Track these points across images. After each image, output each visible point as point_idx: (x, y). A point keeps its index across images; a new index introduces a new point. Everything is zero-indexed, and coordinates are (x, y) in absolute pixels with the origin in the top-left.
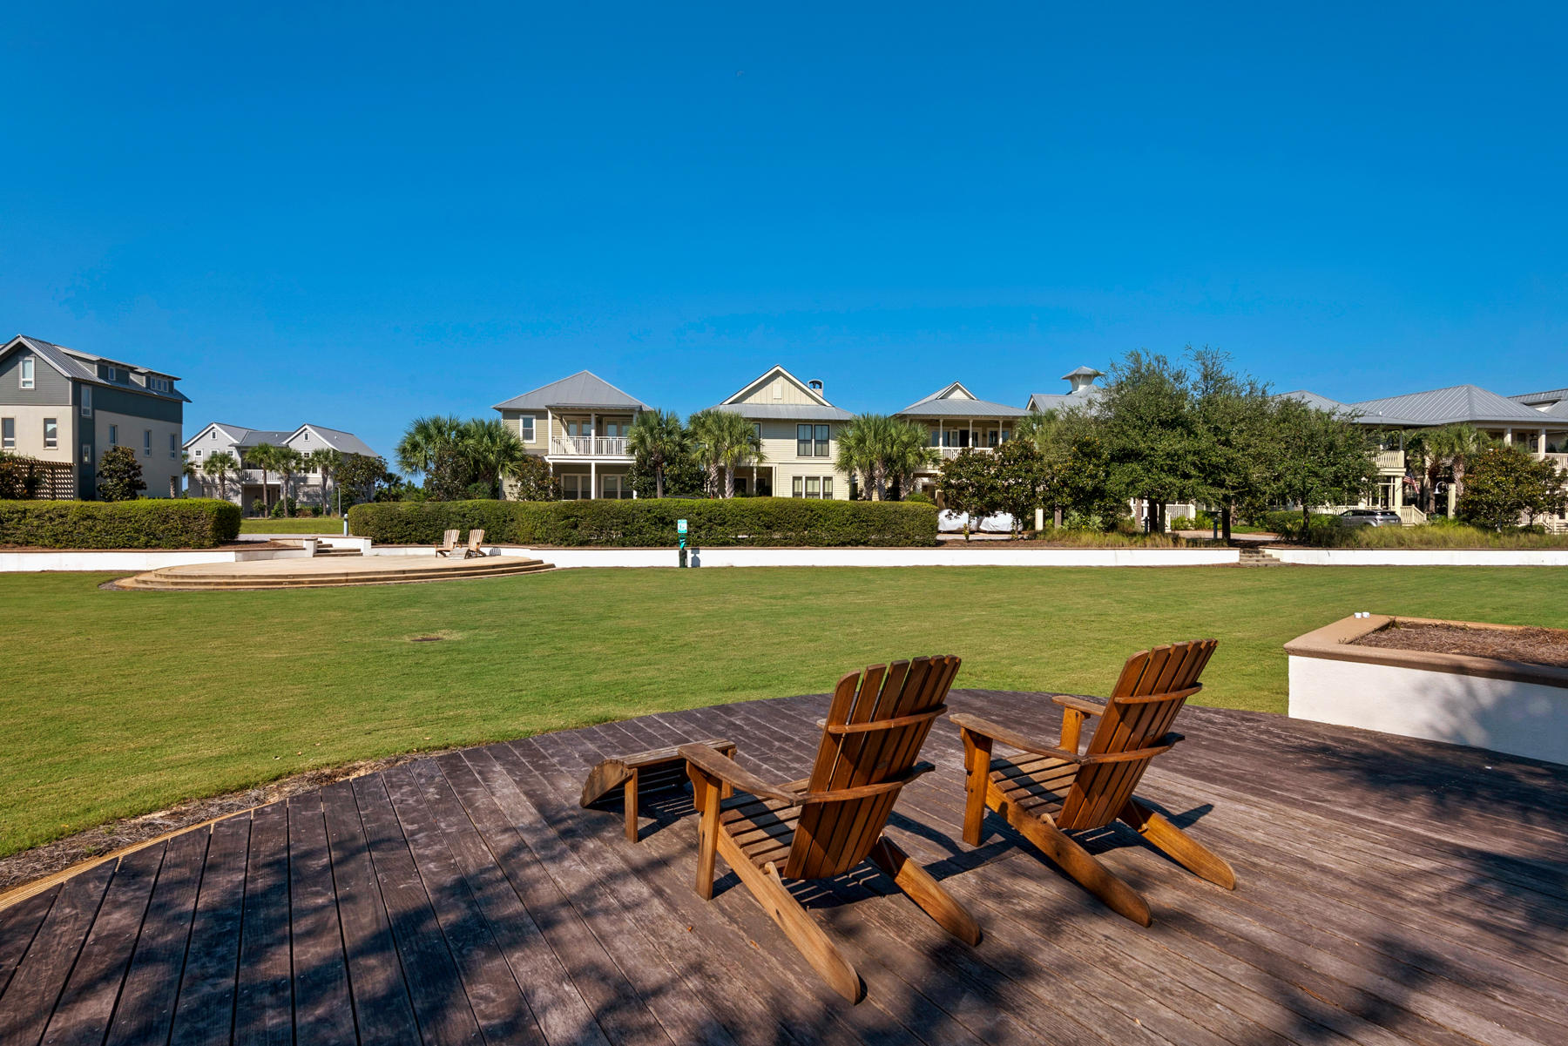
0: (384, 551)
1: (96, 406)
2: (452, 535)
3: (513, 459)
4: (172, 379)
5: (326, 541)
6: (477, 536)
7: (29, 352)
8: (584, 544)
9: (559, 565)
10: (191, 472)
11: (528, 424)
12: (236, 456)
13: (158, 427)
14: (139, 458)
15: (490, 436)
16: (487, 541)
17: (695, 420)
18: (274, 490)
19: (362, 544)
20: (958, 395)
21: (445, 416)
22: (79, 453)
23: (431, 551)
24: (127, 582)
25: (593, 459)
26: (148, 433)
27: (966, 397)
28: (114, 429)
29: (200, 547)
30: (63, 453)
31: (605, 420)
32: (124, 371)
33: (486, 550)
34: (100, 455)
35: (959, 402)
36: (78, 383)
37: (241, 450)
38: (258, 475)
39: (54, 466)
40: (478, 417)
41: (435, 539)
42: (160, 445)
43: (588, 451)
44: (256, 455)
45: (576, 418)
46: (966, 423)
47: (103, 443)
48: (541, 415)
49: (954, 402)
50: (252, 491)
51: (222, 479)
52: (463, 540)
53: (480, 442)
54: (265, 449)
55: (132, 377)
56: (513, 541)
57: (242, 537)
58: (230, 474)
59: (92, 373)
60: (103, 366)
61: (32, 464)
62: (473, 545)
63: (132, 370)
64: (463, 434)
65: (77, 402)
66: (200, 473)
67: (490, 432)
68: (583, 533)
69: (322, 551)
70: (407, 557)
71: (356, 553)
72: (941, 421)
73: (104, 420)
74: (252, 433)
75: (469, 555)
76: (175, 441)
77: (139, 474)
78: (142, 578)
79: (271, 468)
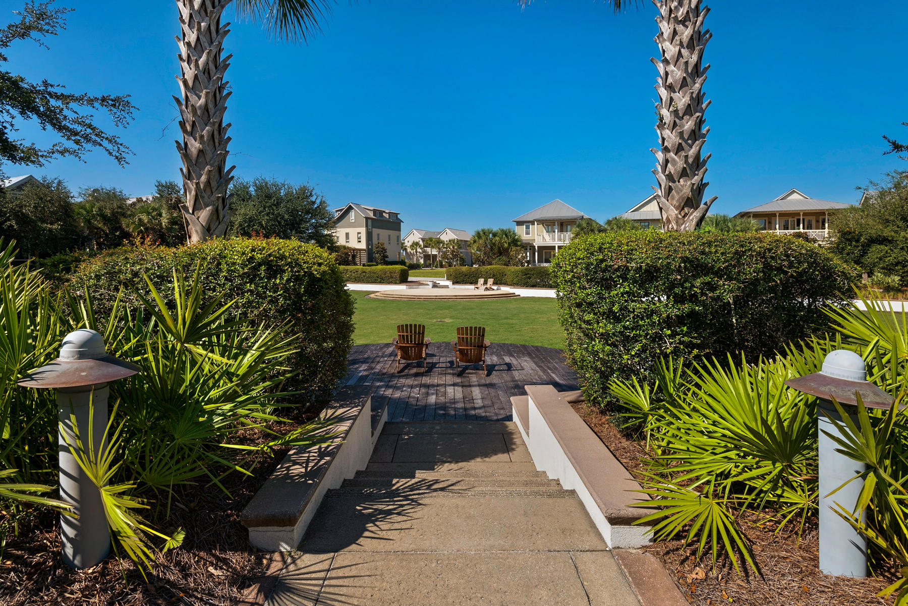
0: (457, 286)
1: (373, 227)
2: (481, 281)
3: (516, 245)
4: (397, 214)
5: (438, 282)
6: (491, 281)
7: (353, 208)
8: (534, 286)
9: (522, 295)
10: (406, 249)
11: (528, 228)
12: (421, 243)
13: (393, 233)
14: (386, 246)
15: (506, 235)
16: (495, 283)
17: (609, 222)
18: (435, 256)
19: (449, 283)
20: (795, 196)
21: (486, 228)
22: (368, 245)
23: (472, 287)
24: (372, 296)
25: (557, 243)
26: (389, 236)
27: (802, 198)
28: (378, 235)
29: (396, 283)
30: (363, 245)
31: (563, 225)
32: (381, 212)
33: (495, 287)
34: (374, 245)
35: (797, 201)
36: (367, 219)
37: (423, 240)
38: (428, 250)
39: (360, 250)
40: (502, 228)
41: (474, 282)
42: (393, 240)
43: (554, 239)
44: (429, 242)
45: (549, 224)
46: (798, 214)
47: (375, 241)
48: (532, 223)
49: (791, 202)
50: (427, 257)
51: (416, 252)
52: (485, 283)
53: (501, 238)
54: (431, 239)
55: (384, 214)
56: (505, 284)
57: (410, 279)
58: (419, 250)
59: (371, 215)
60: (375, 211)
61: (354, 250)
62: (488, 286)
63: (384, 212)
64: (495, 235)
65: (367, 226)
66: (409, 250)
67: (506, 233)
68: (532, 281)
69: (435, 286)
70: (465, 289)
71: (447, 287)
72: (778, 214)
73: (376, 231)
74: (427, 232)
75: (487, 289)
76: (398, 237)
77: (386, 252)
78: (377, 294)
79: (433, 247)
